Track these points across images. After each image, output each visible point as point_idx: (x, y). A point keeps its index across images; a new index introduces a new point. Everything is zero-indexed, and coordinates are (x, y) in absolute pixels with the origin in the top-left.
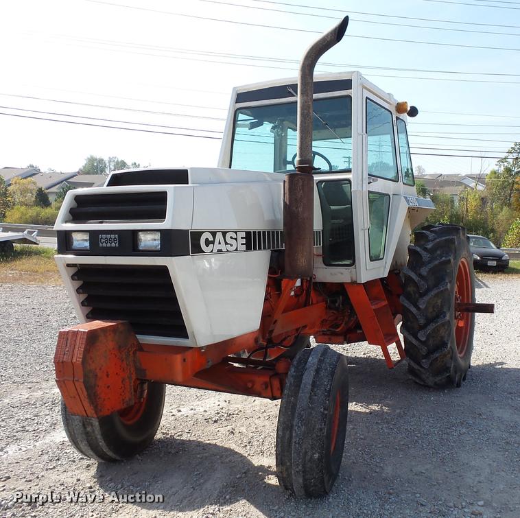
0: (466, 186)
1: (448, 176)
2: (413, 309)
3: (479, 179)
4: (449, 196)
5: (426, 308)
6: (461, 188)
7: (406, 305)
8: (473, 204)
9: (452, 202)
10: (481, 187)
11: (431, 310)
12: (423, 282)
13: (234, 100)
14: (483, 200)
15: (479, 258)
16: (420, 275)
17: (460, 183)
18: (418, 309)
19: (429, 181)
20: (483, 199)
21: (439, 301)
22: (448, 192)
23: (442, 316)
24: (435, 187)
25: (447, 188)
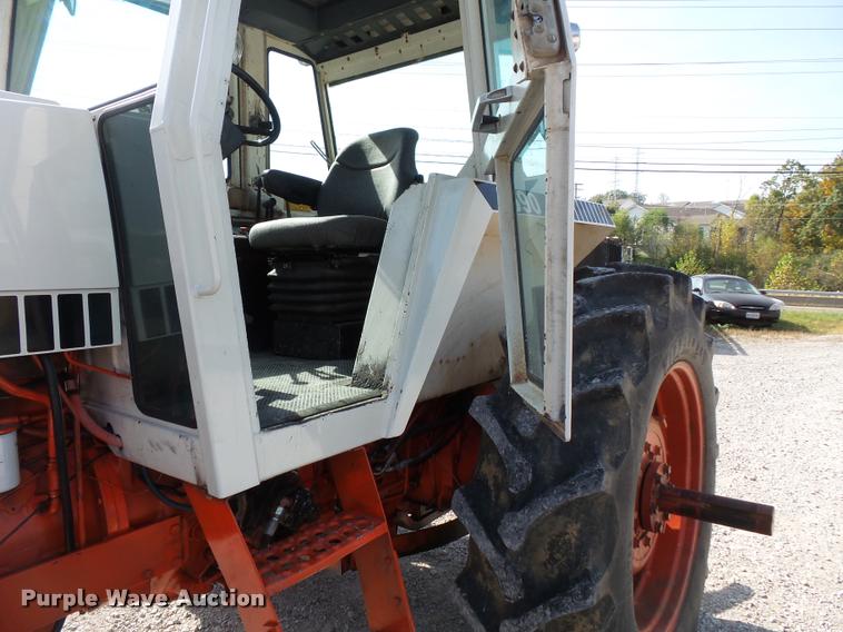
0: (720, 214)
1: (697, 204)
3: (737, 206)
4: (697, 227)
5: (528, 548)
6: (713, 217)
8: (728, 234)
9: (701, 233)
10: (739, 216)
11: (543, 555)
12: (519, 460)
14: (741, 231)
15: (733, 307)
17: (712, 211)
19: (672, 209)
20: (740, 229)
21: (573, 530)
22: (695, 221)
24: (680, 215)
25: (693, 217)
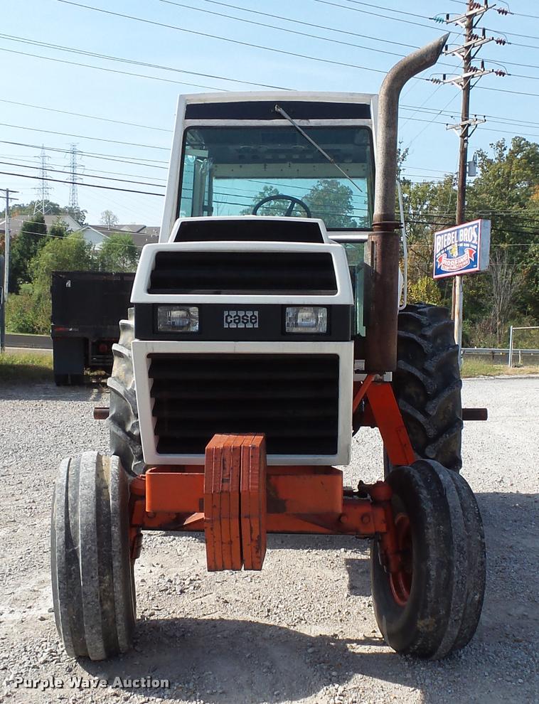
2: (420, 417)
5: (438, 415)
7: (409, 411)
11: (442, 417)
12: (430, 381)
13: (183, 114)
16: (424, 371)
18: (426, 415)
21: (450, 405)
23: (457, 424)
